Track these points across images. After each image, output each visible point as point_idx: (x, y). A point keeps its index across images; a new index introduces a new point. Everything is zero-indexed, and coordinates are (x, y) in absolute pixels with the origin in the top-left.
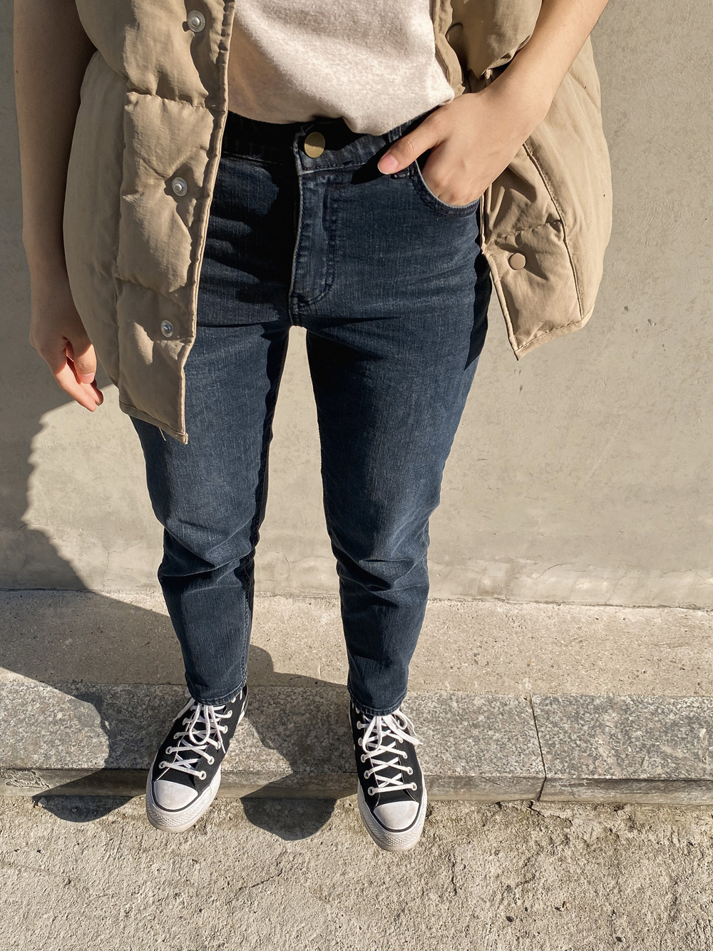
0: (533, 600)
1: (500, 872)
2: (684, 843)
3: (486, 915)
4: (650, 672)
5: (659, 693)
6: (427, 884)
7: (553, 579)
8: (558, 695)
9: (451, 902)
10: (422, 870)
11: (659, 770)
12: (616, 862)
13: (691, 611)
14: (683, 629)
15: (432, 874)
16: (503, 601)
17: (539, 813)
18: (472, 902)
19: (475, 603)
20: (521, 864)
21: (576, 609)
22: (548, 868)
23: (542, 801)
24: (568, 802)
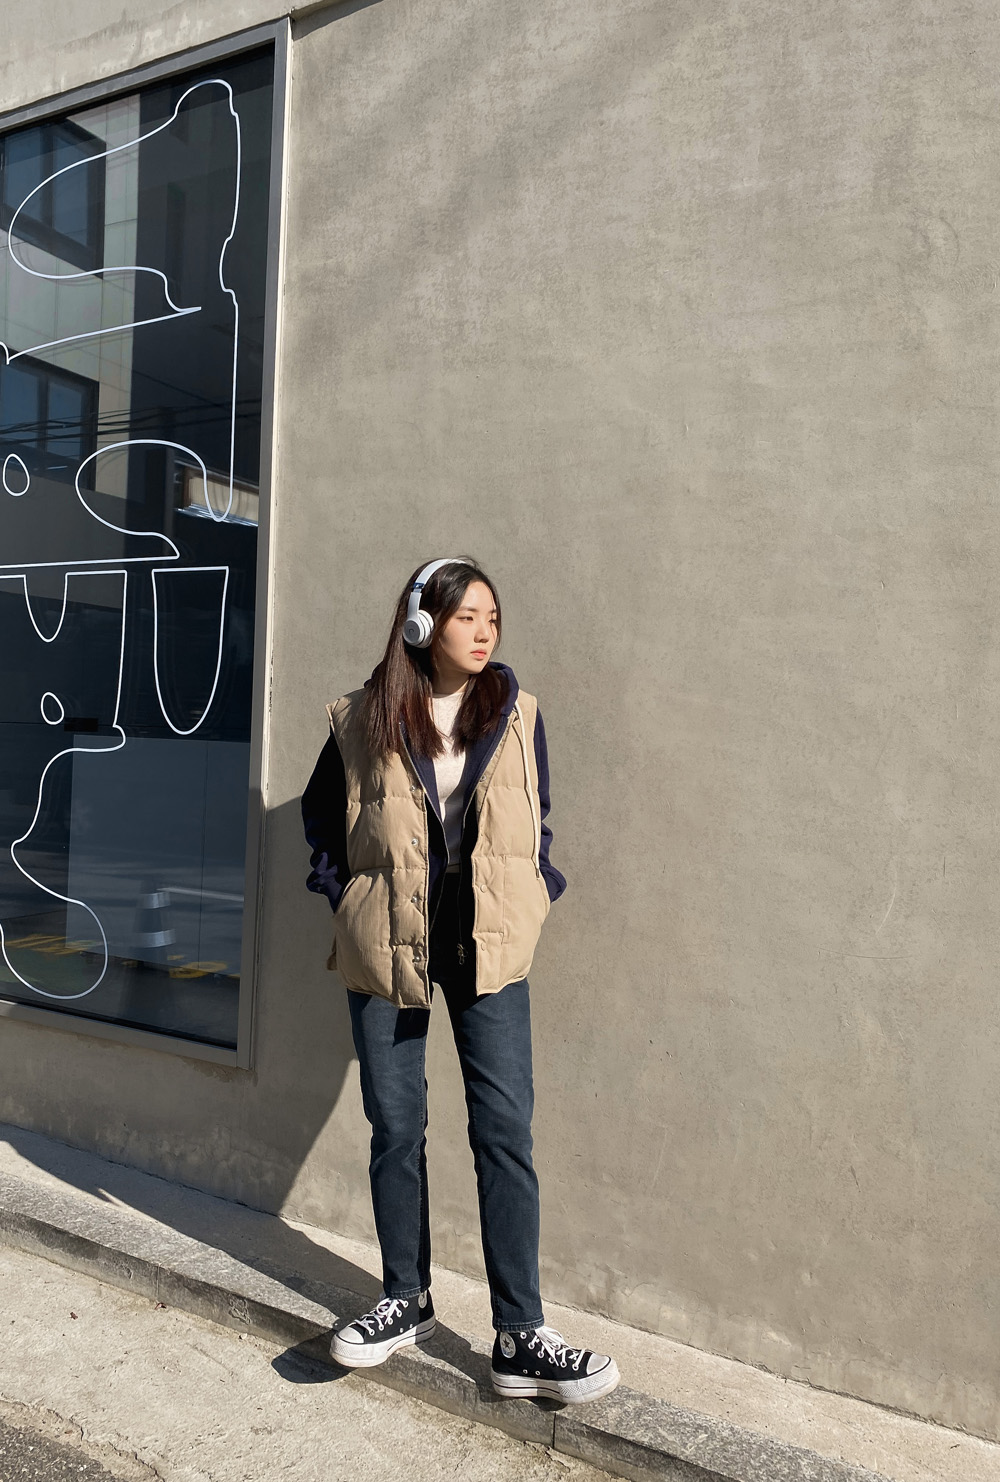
0: (631, 1323)
4: (692, 1392)
7: (642, 1300)
13: (762, 1372)
14: (744, 1380)
16: (607, 1318)
17: (548, 1456)
19: (585, 1314)
21: (663, 1339)
23: (556, 1449)
24: (576, 1457)
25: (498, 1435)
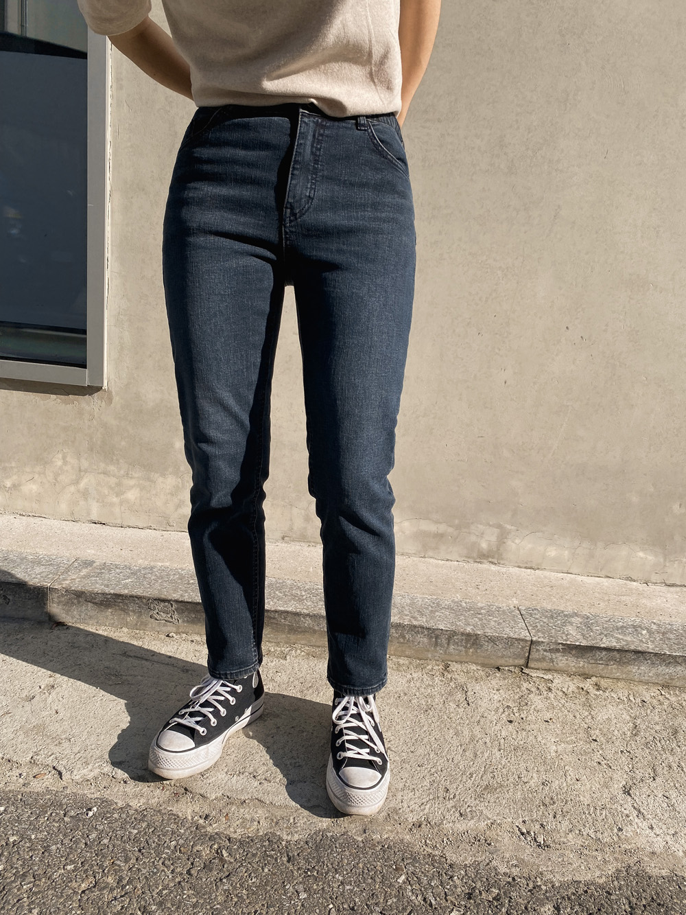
0: (517, 565)
1: (501, 699)
2: (638, 700)
3: (492, 717)
4: (603, 604)
5: (610, 613)
6: (447, 699)
7: (530, 546)
8: (538, 608)
9: (465, 708)
10: (443, 693)
11: (615, 644)
12: (588, 704)
13: (629, 582)
14: (624, 589)
15: (450, 694)
16: (495, 564)
17: (528, 675)
18: (481, 710)
19: (476, 564)
20: (517, 697)
21: (547, 573)
22: (536, 701)
23: (530, 668)
24: (550, 670)
25: (475, 668)
